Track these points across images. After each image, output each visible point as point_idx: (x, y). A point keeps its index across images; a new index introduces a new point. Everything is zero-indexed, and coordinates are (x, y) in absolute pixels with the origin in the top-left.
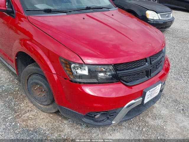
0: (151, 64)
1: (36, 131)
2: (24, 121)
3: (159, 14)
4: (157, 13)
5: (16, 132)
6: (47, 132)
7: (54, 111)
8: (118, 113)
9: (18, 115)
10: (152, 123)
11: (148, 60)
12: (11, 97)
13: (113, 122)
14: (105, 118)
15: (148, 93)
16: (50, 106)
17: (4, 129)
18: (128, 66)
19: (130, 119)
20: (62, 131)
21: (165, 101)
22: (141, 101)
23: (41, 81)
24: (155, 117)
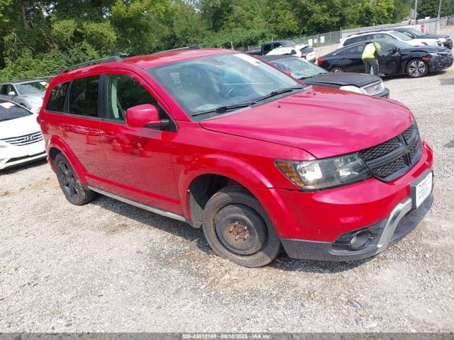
0: (407, 144)
1: (253, 295)
2: (227, 286)
3: (362, 88)
4: (359, 87)
5: (224, 302)
6: (274, 292)
7: (269, 261)
8: (383, 229)
9: (213, 280)
10: (436, 244)
11: (401, 138)
12: (186, 261)
13: (379, 246)
14: (366, 240)
15: (418, 189)
16: (261, 254)
17: (203, 303)
18: (378, 151)
19: (401, 238)
20: (296, 286)
21: (438, 211)
22: (411, 205)
23: (240, 213)
24: (436, 237)
